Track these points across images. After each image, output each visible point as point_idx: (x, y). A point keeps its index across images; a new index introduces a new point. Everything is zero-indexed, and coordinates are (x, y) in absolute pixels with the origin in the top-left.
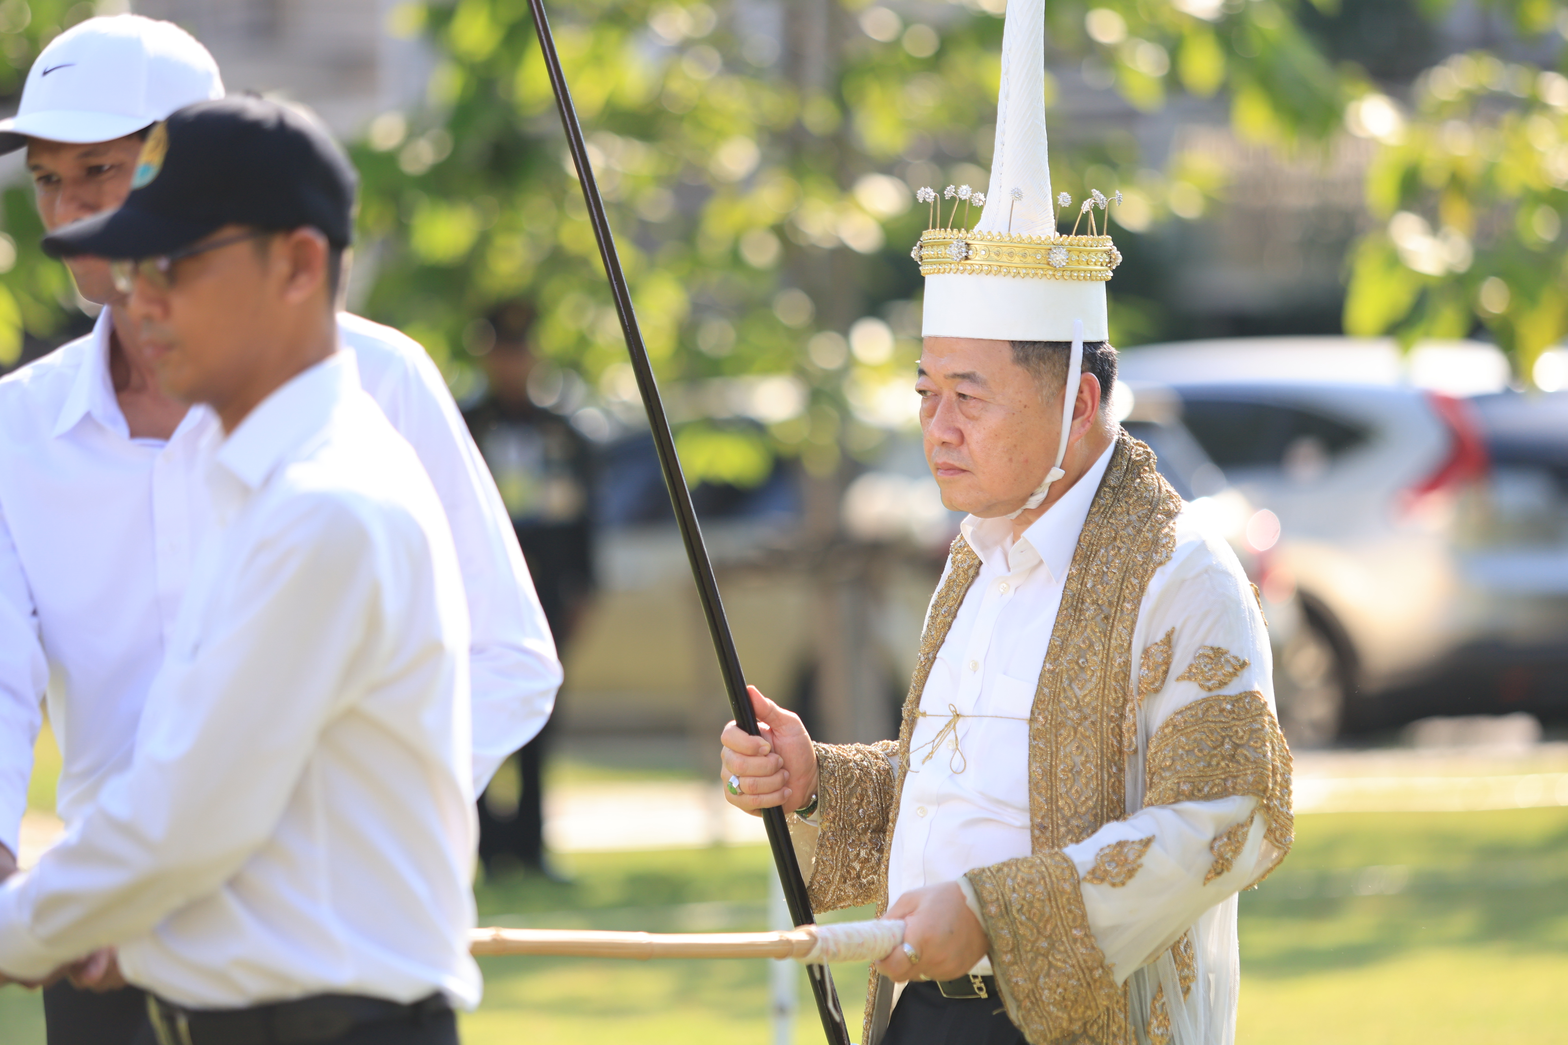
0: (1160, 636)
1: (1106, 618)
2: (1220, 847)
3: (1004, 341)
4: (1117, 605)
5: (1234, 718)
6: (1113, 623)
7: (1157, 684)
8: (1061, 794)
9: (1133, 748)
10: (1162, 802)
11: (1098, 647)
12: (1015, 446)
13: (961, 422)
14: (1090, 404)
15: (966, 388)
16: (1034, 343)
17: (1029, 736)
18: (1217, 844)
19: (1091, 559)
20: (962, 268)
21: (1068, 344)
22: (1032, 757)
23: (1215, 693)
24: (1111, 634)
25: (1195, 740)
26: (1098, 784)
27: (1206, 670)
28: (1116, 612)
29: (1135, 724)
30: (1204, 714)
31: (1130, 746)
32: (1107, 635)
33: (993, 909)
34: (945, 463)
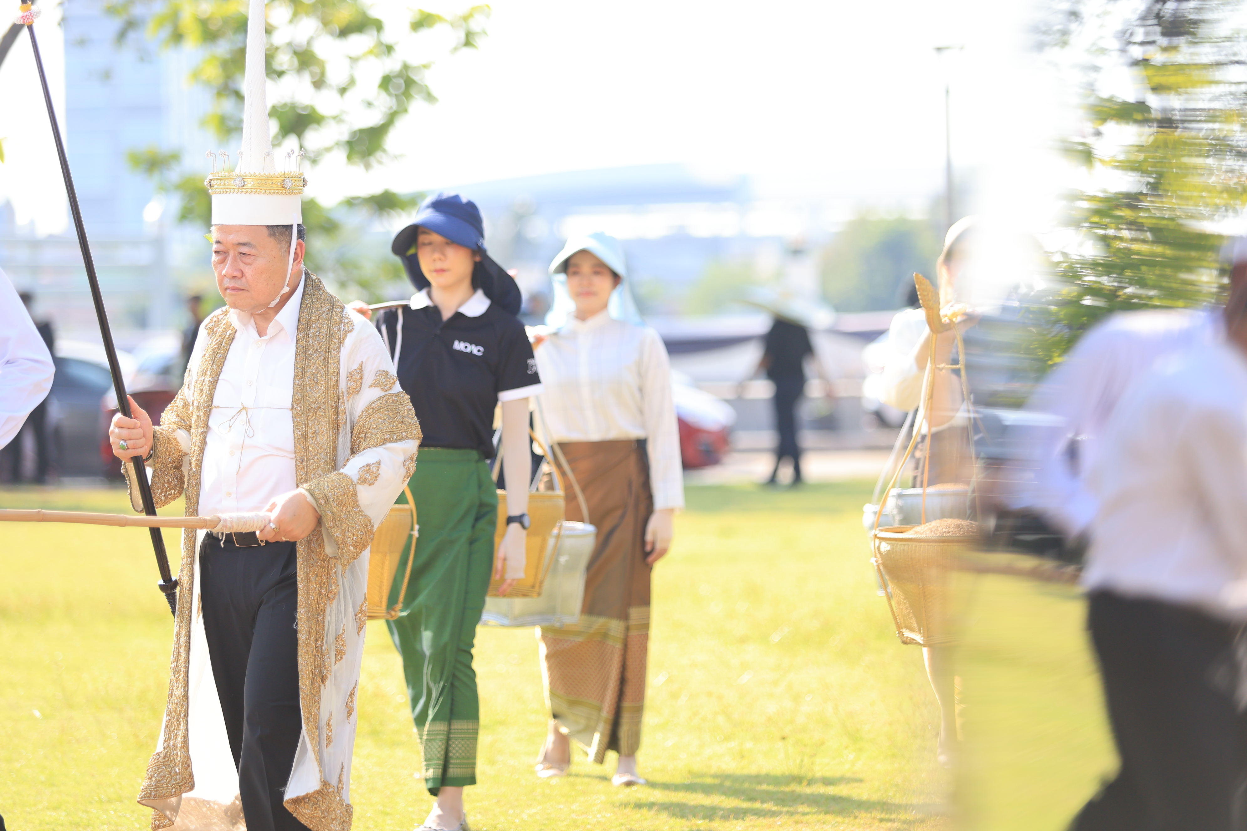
0: (356, 366)
1: (325, 358)
2: (408, 464)
3: (263, 226)
4: (329, 353)
5: (398, 405)
6: (328, 361)
7: (358, 389)
8: (310, 444)
9: (344, 420)
10: (375, 445)
11: (322, 372)
12: (270, 277)
13: (242, 266)
14: (300, 255)
15: (244, 249)
16: (277, 226)
17: (292, 417)
18: (407, 463)
19: (308, 329)
20: (241, 191)
21: (291, 226)
22: (295, 426)
23: (388, 392)
24: (328, 366)
25: (385, 414)
26: (328, 438)
27: (383, 381)
28: (328, 355)
29: (345, 409)
30: (386, 402)
31: (343, 420)
32: (326, 366)
33: (322, 502)
34: (233, 287)
